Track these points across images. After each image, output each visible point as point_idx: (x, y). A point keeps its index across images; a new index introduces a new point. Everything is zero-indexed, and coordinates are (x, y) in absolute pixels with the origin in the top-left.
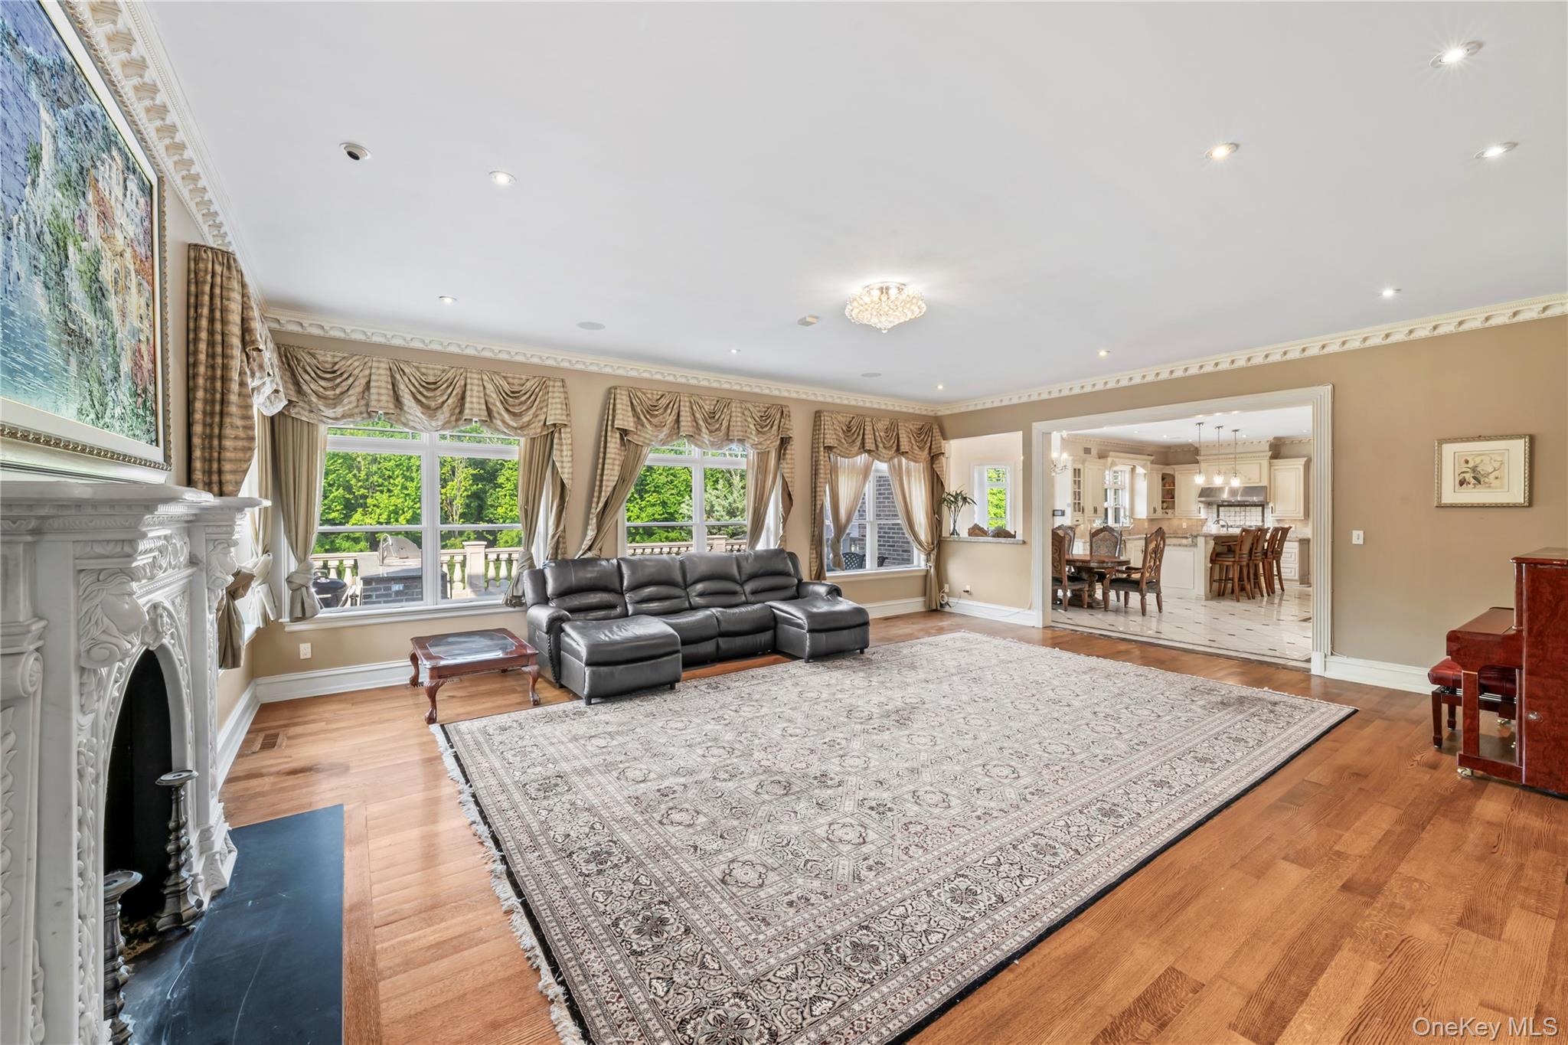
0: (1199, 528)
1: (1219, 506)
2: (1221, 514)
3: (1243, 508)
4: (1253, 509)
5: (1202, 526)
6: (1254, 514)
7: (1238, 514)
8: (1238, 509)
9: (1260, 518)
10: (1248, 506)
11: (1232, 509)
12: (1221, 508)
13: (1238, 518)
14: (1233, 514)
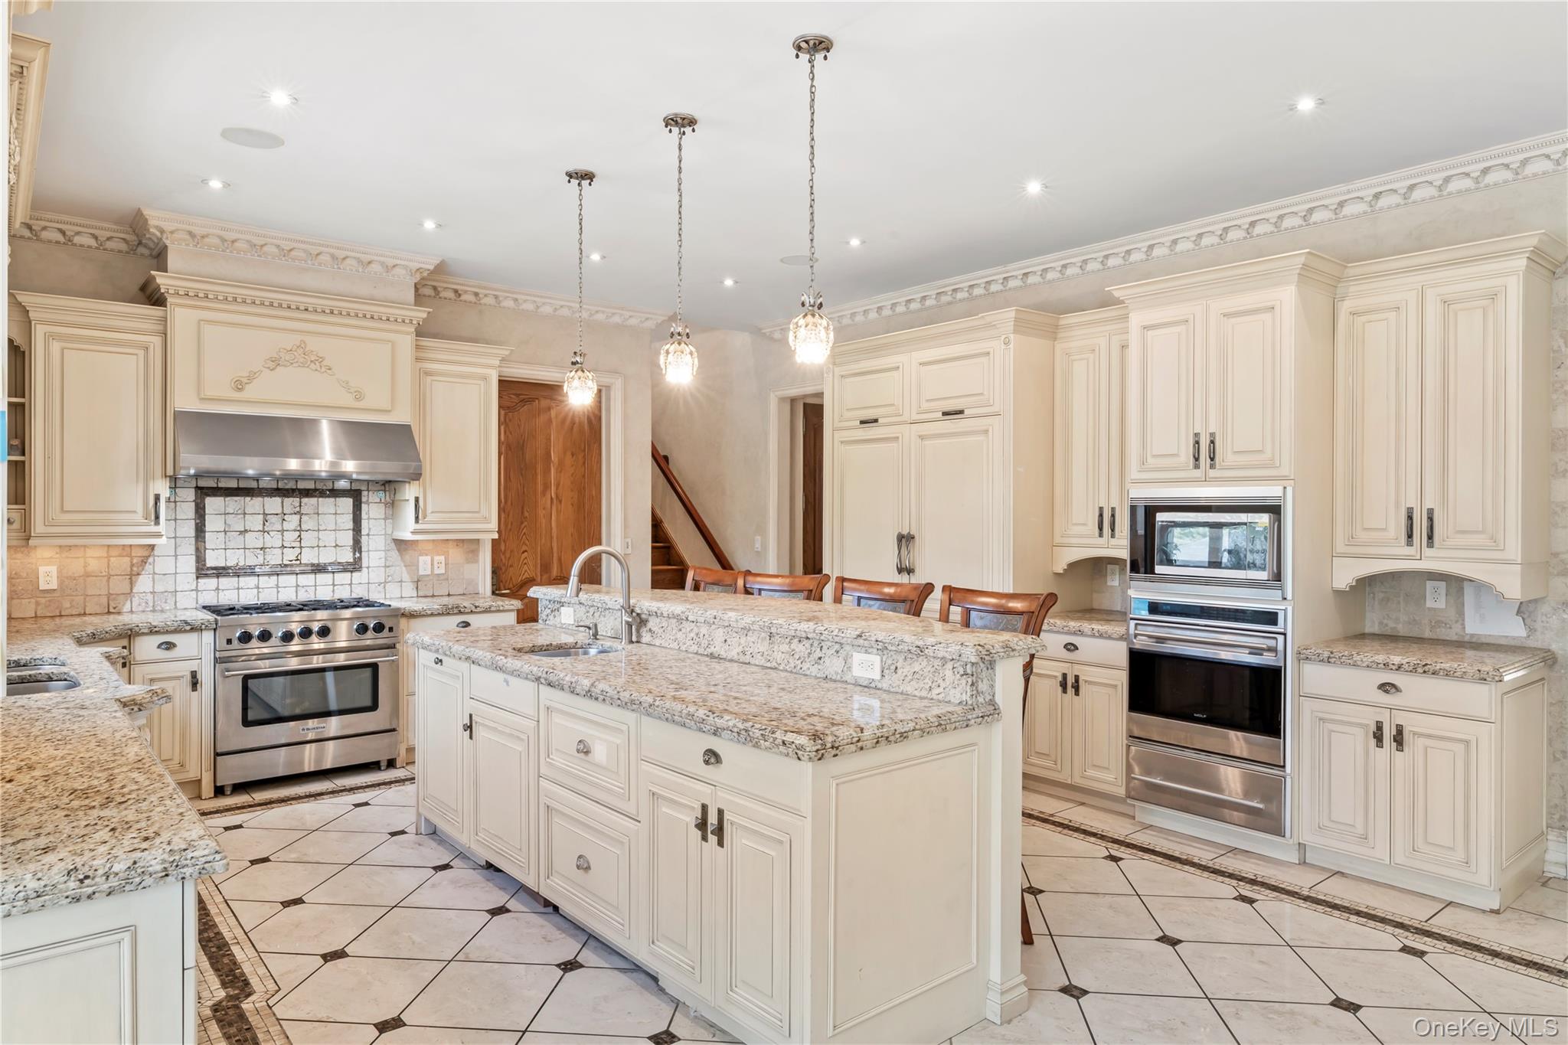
0: (119, 585)
1: (203, 492)
2: (212, 523)
3: (291, 503)
4: (327, 504)
5: (132, 576)
6: (328, 521)
7: (275, 523)
8: (273, 504)
9: (347, 538)
10: (307, 493)
11: (254, 504)
12: (212, 503)
13: (273, 540)
14: (255, 523)
